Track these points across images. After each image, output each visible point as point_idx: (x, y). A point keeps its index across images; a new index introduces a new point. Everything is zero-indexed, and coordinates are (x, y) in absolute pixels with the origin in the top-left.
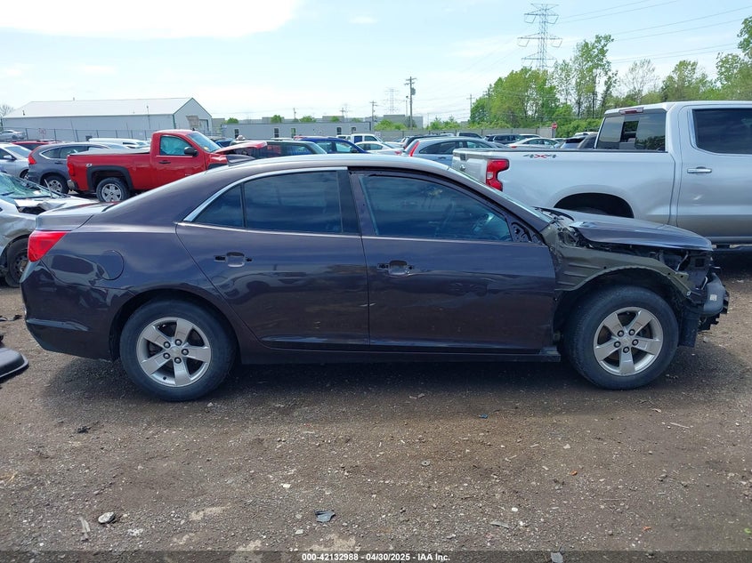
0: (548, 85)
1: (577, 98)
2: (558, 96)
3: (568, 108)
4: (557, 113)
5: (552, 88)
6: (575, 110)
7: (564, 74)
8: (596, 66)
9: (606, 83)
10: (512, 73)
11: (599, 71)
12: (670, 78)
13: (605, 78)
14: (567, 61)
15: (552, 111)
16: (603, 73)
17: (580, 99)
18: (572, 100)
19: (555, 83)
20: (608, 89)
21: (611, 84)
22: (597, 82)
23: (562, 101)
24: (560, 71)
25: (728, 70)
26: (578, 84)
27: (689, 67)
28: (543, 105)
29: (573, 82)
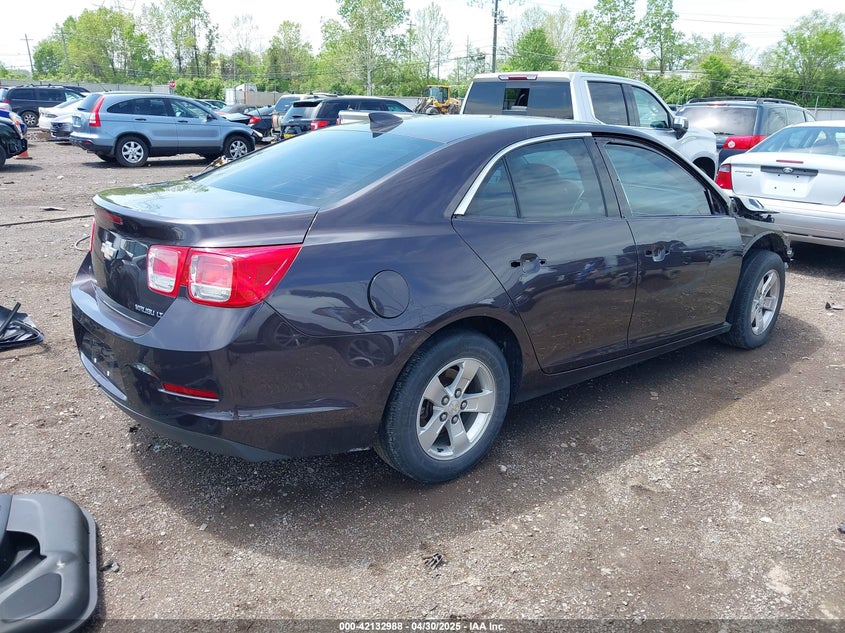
0: (137, 33)
1: (176, 51)
2: (151, 47)
3: (168, 64)
4: (155, 68)
5: (143, 37)
6: (175, 65)
7: (154, 20)
8: (193, 15)
9: (208, 37)
10: (86, 11)
11: (197, 22)
12: (276, 39)
13: (206, 32)
14: (157, 5)
15: (148, 65)
16: (202, 25)
17: (179, 53)
18: (170, 53)
19: (145, 30)
20: (211, 43)
21: (213, 38)
22: (197, 34)
23: (158, 53)
24: (149, 17)
25: (331, 35)
26: (175, 35)
27: (294, 28)
28: (133, 57)
29: (168, 31)
